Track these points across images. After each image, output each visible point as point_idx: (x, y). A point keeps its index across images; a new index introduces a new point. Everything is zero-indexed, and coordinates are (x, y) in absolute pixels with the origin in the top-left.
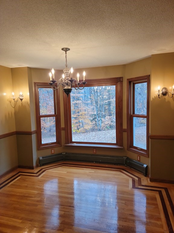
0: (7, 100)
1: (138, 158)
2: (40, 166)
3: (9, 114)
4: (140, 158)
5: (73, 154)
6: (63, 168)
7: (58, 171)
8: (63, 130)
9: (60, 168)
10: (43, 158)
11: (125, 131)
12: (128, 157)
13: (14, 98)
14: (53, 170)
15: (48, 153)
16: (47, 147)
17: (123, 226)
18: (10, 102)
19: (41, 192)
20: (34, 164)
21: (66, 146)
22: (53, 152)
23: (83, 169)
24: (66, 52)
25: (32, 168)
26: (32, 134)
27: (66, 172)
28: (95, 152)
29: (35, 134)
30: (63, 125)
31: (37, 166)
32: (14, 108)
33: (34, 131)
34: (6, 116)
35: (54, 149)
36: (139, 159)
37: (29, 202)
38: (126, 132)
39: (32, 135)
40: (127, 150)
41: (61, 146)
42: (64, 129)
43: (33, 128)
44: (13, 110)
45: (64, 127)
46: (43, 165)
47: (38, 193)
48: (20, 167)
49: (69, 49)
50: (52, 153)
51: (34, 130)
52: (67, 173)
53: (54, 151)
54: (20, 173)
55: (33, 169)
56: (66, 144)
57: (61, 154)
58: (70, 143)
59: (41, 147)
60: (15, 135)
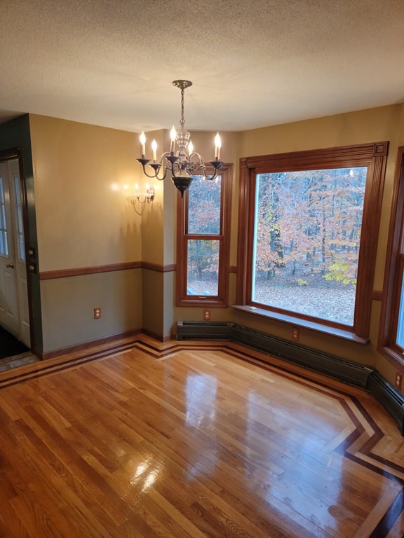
0: (127, 199)
1: (397, 379)
2: (178, 340)
3: (128, 226)
4: (401, 381)
5: (248, 329)
6: (215, 354)
7: (203, 358)
8: (233, 272)
9: (209, 354)
10: (184, 324)
11: (378, 297)
12: (377, 371)
13: (138, 195)
14: (193, 353)
15: (196, 316)
16: (196, 303)
17: (227, 520)
18: (134, 204)
19: (139, 388)
20: (166, 333)
21: (237, 309)
22: (207, 316)
23: (254, 370)
24: (183, 90)
25: (160, 339)
26: (163, 272)
27: (213, 365)
28: (295, 336)
29: (172, 272)
30: (233, 262)
31: (172, 338)
32: (141, 215)
33: (170, 266)
34: (121, 230)
35: (209, 309)
36: (398, 383)
37: (107, 398)
38: (379, 300)
39: (165, 273)
40: (377, 350)
41: (227, 307)
42: (235, 270)
43: (169, 259)
44: (139, 220)
45: (235, 265)
46: (184, 338)
47: (134, 388)
48: (144, 331)
49: (190, 84)
50: (205, 318)
51: (169, 264)
52: (215, 367)
53: (209, 315)
54: (137, 344)
55: (162, 341)
56: (237, 304)
57: (224, 324)
58: (247, 304)
59: (183, 301)
60: (140, 269)
